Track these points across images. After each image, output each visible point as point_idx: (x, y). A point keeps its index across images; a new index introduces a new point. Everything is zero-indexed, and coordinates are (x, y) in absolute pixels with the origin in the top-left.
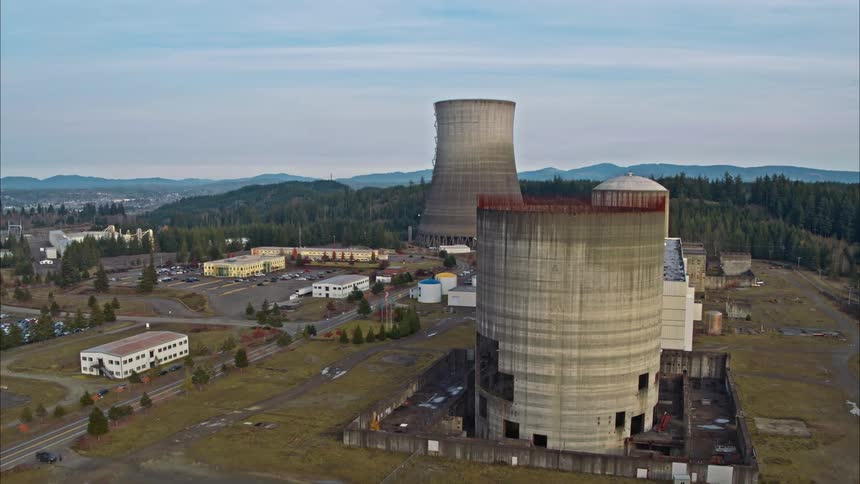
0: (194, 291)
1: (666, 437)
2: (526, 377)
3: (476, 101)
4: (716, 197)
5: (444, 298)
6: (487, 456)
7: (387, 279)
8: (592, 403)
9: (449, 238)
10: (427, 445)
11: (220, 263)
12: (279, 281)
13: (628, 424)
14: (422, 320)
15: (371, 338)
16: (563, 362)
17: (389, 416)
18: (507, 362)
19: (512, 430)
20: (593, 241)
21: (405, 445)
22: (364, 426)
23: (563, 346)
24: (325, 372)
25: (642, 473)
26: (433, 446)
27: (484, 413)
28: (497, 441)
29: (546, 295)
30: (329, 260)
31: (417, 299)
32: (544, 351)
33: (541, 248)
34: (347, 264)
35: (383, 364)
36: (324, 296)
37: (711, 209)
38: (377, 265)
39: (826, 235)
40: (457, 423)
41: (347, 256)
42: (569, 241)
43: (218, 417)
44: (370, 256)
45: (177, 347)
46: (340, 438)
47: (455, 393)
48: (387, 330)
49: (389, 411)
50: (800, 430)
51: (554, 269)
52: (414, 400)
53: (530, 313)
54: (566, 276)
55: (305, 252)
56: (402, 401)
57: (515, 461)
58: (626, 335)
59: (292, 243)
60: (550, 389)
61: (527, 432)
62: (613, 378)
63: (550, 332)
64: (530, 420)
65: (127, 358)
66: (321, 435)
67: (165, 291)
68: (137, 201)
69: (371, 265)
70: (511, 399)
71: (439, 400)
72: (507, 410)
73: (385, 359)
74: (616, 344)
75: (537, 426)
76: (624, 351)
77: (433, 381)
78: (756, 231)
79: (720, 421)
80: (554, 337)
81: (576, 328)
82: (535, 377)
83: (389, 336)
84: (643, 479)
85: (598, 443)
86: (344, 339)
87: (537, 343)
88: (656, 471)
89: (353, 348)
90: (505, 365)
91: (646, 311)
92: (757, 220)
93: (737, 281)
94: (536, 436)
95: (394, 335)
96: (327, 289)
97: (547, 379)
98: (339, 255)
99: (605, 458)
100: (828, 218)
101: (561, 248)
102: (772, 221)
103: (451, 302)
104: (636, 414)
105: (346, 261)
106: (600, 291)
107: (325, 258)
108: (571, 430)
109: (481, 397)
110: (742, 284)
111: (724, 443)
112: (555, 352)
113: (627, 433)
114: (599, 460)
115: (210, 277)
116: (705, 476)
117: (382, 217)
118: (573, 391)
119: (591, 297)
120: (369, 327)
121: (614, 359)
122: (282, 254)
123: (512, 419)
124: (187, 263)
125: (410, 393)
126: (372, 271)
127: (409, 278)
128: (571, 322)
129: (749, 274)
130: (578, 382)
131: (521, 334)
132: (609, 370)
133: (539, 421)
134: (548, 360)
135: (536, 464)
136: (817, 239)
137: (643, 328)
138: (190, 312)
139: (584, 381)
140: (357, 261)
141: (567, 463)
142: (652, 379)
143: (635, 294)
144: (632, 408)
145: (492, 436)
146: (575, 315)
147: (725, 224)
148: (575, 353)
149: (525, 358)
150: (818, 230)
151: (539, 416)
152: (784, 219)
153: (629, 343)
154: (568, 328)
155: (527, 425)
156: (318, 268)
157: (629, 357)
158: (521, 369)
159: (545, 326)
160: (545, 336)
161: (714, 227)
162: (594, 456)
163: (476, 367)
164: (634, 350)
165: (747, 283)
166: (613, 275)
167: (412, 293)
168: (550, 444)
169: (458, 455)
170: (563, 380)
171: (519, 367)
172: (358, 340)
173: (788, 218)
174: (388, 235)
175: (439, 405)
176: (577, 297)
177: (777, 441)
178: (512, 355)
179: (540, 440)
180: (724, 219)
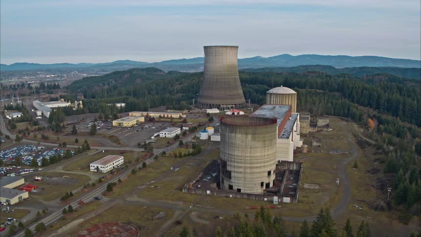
0: (113, 134)
1: (275, 189)
2: (235, 172)
3: (221, 46)
4: (323, 88)
5: (209, 137)
6: (224, 195)
7: (187, 128)
8: (254, 179)
9: (210, 105)
10: (206, 192)
11: (119, 121)
12: (145, 129)
13: (265, 185)
14: (202, 147)
15: (185, 156)
16: (245, 168)
17: (195, 183)
18: (229, 167)
19: (231, 187)
20: (254, 134)
21: (200, 192)
22: (188, 187)
23: (245, 164)
24: (172, 169)
25: (266, 199)
26: (208, 192)
27: (223, 182)
28: (226, 191)
29: (240, 149)
30: (162, 118)
31: (199, 138)
32: (240, 165)
33: (239, 136)
34: (169, 120)
35: (190, 165)
36: (164, 136)
37: (320, 94)
38: (182, 120)
39: (365, 106)
40: (214, 185)
41: (169, 116)
42: (247, 134)
43: (143, 185)
44: (179, 116)
45: (120, 161)
46: (182, 191)
47: (214, 175)
48: (190, 152)
49: (194, 182)
50: (317, 187)
51: (242, 142)
52: (201, 178)
53: (236, 154)
54: (246, 144)
55: (152, 114)
56: (198, 179)
57: (231, 196)
58: (263, 160)
59: (145, 110)
60: (241, 175)
61: (235, 188)
62: (260, 173)
63: (241, 160)
64: (236, 184)
65: (107, 166)
66: (176, 189)
67: (101, 134)
68: (58, 76)
69: (180, 120)
70: (230, 178)
71: (209, 178)
72: (229, 181)
73: (191, 164)
74: (261, 163)
75: (238, 186)
76: (263, 165)
77: (207, 171)
78: (336, 104)
79: (294, 184)
80: (242, 161)
81: (249, 158)
82: (237, 172)
83: (191, 154)
84: (266, 201)
85: (255, 191)
86: (176, 156)
87: (238, 162)
88: (269, 199)
89: (179, 159)
90: (229, 168)
91: (269, 153)
92: (338, 99)
93: (322, 128)
94: (238, 189)
95: (193, 154)
96: (165, 134)
97: (241, 173)
98: (166, 116)
99: (256, 195)
100: (366, 99)
101: (244, 136)
102: (343, 100)
103: (212, 139)
104: (267, 182)
105: (169, 118)
106: (256, 148)
107: (160, 117)
108: (248, 187)
109: (222, 178)
110: (324, 130)
111: (292, 191)
112: (243, 165)
113: (264, 188)
114: (254, 196)
115: (116, 127)
116: (283, 200)
117: (180, 93)
118: (248, 176)
119: (253, 149)
120: (184, 151)
121: (260, 167)
122: (142, 116)
123: (231, 184)
124: (103, 120)
125: (200, 176)
126: (181, 123)
127: (196, 128)
128: (247, 157)
129: (327, 126)
130: (250, 174)
131: (233, 160)
132: (259, 170)
133: (239, 185)
134: (241, 167)
135: (237, 197)
136: (361, 108)
137: (269, 158)
138: (115, 144)
139: (251, 173)
140: (174, 118)
141: (245, 197)
142: (272, 172)
143: (266, 148)
144: (266, 181)
145: (225, 189)
146: (249, 155)
147: (325, 101)
148: (249, 165)
149: (234, 167)
150: (362, 104)
151: (238, 183)
152: (348, 99)
153: (264, 162)
154: (247, 158)
155: (235, 186)
156: (158, 122)
157: (264, 166)
158: (233, 170)
159: (240, 158)
160: (240, 161)
161: (320, 102)
162: (253, 195)
163: (221, 167)
164: (266, 164)
165: (326, 130)
166: (259, 143)
167: (198, 135)
168: (242, 191)
169: (215, 194)
170: (245, 173)
171: (233, 169)
172: (180, 156)
173: (350, 99)
174: (184, 103)
175: (209, 179)
176: (249, 150)
177: (308, 191)
178: (231, 166)
179: (239, 190)
180: (324, 99)
